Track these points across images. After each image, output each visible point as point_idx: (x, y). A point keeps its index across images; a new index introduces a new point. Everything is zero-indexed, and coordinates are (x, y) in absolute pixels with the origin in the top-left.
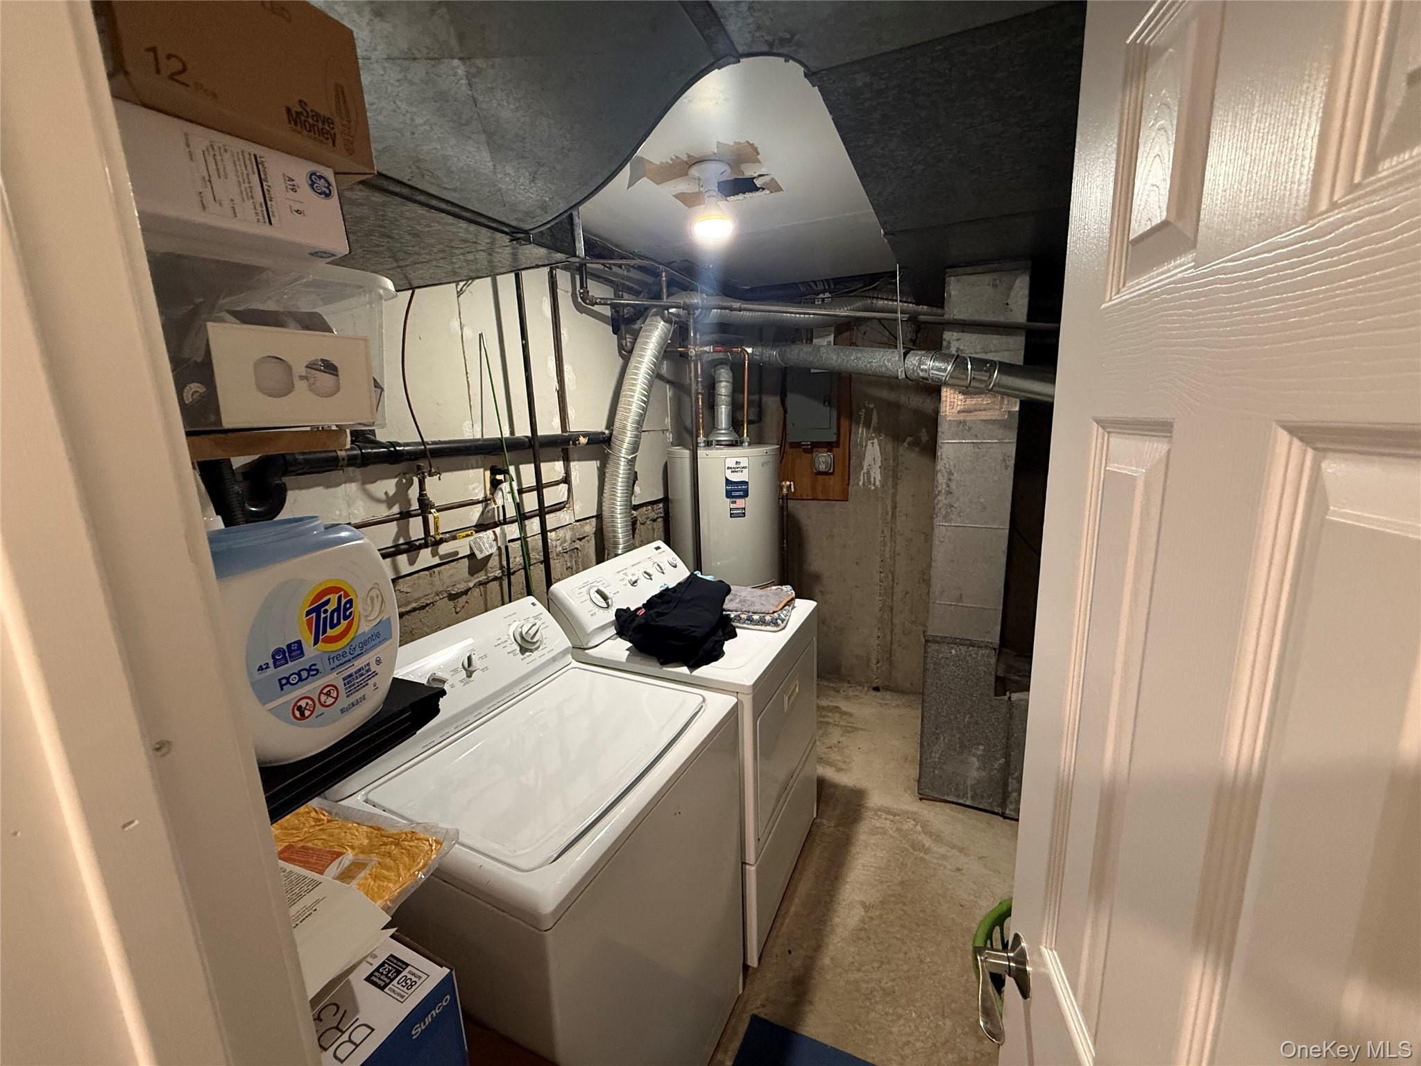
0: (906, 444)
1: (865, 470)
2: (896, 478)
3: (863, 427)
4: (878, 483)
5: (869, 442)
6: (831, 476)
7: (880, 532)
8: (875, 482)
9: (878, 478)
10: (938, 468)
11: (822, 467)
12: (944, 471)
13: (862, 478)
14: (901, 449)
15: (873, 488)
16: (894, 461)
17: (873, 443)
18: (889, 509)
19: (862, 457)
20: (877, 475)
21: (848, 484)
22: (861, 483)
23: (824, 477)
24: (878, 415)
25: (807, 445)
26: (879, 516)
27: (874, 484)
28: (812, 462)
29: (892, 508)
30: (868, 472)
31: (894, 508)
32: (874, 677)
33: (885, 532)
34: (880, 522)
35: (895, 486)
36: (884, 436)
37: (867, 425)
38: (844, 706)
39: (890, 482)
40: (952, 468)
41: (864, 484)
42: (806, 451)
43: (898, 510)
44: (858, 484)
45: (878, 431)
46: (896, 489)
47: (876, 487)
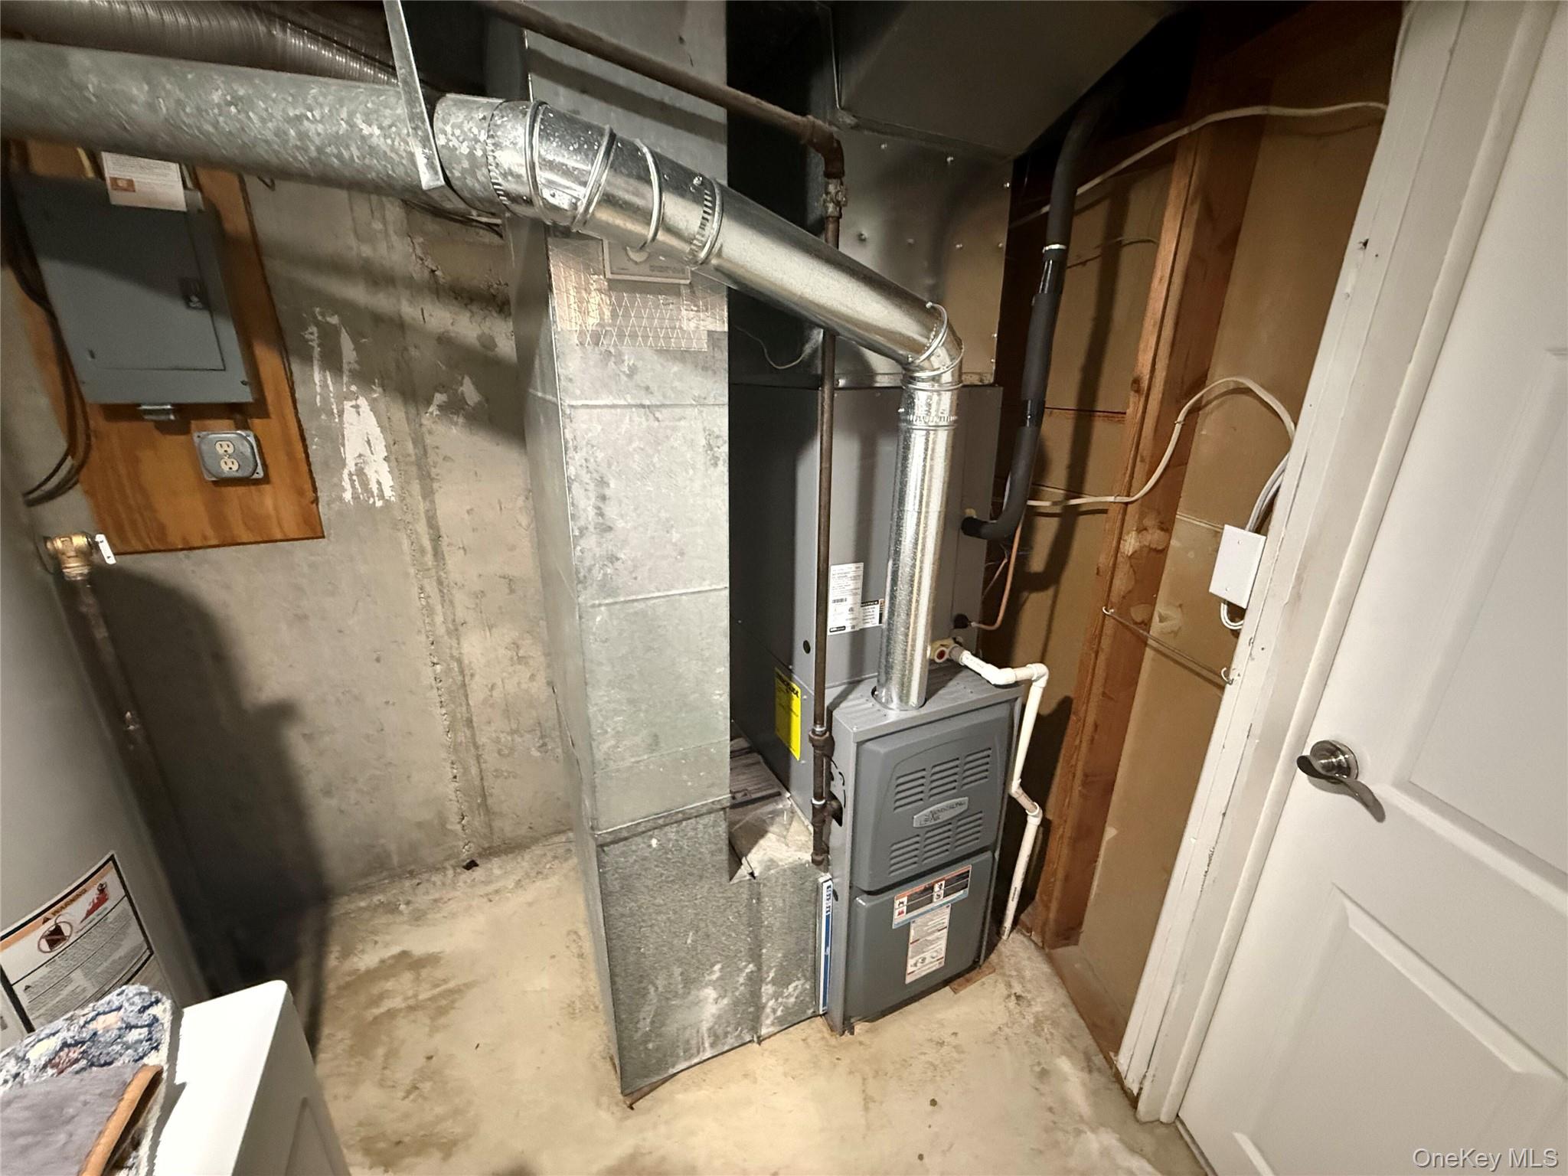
0: (433, 409)
1: (351, 466)
2: (427, 479)
3: (323, 369)
4: (388, 493)
5: (348, 405)
6: (267, 487)
7: (415, 590)
8: (381, 490)
9: (387, 482)
10: (571, 471)
11: (229, 467)
12: (586, 478)
13: (346, 484)
14: (426, 420)
15: (379, 504)
16: (415, 443)
17: (357, 407)
18: (427, 543)
19: (336, 439)
20: (381, 475)
21: (316, 501)
22: (348, 496)
23: (241, 490)
24: (355, 341)
25: (167, 412)
26: (408, 559)
27: (382, 496)
28: (196, 458)
29: (432, 540)
30: (360, 472)
31: (436, 538)
32: (461, 844)
33: (428, 588)
34: (412, 571)
35: (428, 494)
36: (379, 390)
37: (332, 362)
38: (417, 941)
39: (416, 487)
40: (603, 469)
41: (355, 497)
42: (164, 428)
43: (445, 541)
44: (341, 499)
45: (364, 377)
46: (433, 502)
47: (387, 502)
